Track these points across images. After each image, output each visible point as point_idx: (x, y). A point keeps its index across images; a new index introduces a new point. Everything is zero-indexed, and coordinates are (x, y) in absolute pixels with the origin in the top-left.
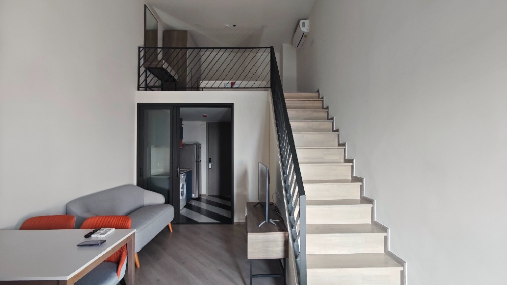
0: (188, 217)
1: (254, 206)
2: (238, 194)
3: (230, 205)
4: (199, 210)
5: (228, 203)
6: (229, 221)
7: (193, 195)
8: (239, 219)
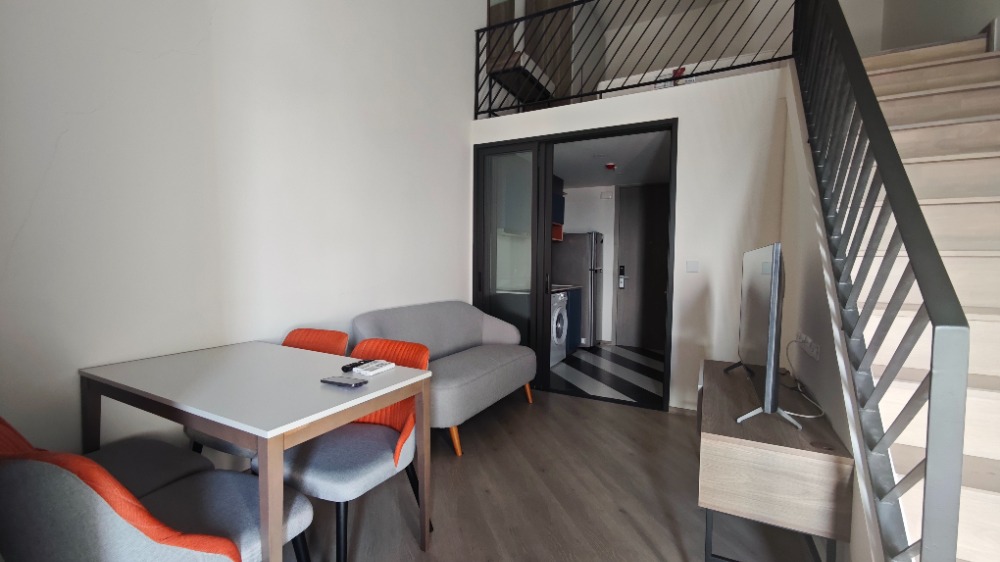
0: (569, 380)
1: (726, 371)
2: (682, 343)
3: (662, 370)
4: (595, 373)
5: (658, 366)
6: (660, 402)
7: (583, 341)
8: (684, 402)
